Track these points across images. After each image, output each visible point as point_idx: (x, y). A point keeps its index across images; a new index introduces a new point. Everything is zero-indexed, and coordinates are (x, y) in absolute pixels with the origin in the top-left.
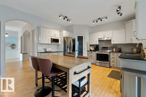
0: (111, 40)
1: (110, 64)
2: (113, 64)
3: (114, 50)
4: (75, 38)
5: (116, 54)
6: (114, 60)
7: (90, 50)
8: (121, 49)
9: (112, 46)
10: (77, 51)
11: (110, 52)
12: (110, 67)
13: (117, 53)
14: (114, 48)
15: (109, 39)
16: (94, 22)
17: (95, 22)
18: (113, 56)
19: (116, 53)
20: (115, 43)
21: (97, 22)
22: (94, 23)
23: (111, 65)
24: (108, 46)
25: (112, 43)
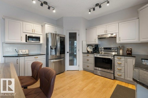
0: (116, 37)
1: (114, 74)
2: (120, 74)
3: (121, 52)
4: (65, 36)
5: (123, 59)
6: (120, 68)
7: (87, 52)
8: (131, 51)
9: (117, 46)
10: (68, 52)
11: (114, 55)
12: (115, 78)
13: (126, 57)
14: (120, 49)
15: (113, 36)
16: (90, 11)
17: (92, 10)
18: (120, 62)
19: (124, 57)
20: (122, 41)
21: (94, 9)
22: (90, 13)
23: (116, 76)
24: (112, 46)
25: (118, 41)
